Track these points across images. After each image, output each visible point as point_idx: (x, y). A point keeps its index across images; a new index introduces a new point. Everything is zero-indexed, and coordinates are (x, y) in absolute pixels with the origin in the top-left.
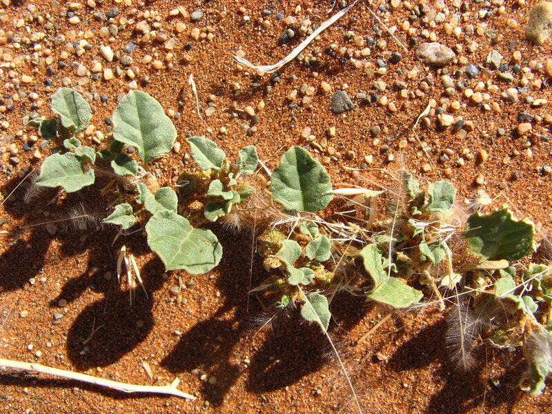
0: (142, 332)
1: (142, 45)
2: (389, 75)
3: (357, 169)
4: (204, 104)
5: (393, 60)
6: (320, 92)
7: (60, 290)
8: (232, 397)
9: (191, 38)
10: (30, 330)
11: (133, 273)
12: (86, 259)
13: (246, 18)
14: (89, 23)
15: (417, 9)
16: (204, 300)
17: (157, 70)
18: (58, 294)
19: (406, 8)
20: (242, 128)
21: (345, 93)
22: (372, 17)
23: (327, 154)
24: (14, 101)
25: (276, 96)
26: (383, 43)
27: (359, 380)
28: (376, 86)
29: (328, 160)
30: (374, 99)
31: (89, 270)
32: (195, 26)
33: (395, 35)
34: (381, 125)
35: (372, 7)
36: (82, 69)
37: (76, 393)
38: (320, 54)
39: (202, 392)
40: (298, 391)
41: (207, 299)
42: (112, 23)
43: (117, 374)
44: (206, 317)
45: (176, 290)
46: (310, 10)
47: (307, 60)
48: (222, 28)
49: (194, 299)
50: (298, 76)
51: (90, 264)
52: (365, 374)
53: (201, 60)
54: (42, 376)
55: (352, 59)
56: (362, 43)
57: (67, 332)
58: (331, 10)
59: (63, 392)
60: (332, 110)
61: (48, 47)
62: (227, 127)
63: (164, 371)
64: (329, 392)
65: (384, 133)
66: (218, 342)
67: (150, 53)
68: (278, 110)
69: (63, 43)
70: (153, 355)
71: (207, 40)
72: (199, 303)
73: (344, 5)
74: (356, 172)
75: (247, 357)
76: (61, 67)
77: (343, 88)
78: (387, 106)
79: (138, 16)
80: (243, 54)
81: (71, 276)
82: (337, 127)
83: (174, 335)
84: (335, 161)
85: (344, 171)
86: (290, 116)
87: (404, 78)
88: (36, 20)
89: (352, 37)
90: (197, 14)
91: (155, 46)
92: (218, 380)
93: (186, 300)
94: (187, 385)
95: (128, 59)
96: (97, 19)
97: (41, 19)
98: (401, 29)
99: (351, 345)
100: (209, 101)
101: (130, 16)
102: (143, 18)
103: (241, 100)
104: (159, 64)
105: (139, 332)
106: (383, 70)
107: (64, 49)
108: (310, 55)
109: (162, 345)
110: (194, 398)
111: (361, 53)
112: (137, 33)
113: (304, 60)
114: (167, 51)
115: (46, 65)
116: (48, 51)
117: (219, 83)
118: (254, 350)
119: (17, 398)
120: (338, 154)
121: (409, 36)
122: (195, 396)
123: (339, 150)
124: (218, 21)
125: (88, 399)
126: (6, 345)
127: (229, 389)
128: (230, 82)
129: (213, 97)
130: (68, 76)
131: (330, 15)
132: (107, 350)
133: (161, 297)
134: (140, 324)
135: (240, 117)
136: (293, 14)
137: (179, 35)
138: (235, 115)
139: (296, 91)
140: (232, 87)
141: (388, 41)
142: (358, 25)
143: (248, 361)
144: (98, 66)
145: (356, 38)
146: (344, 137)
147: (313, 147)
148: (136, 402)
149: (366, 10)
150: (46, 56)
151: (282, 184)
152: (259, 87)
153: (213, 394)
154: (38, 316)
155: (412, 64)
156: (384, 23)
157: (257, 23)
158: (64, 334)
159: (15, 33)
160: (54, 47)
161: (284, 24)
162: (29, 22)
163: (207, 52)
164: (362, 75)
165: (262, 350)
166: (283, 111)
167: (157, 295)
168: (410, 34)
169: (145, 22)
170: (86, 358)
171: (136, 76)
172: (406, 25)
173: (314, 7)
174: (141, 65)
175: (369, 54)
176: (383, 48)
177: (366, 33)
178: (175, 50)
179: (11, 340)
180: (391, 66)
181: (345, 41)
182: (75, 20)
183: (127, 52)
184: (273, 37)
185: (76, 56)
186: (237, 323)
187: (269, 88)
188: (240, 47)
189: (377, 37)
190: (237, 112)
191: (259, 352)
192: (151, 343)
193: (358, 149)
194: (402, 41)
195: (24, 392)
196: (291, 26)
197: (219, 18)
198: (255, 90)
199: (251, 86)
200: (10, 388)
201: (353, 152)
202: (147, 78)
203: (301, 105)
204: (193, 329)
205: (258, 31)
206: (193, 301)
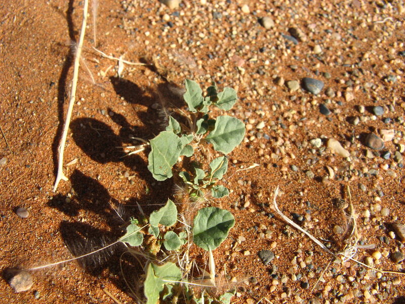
0: (98, 157)
1: (270, 142)
2: (292, 284)
3: (226, 273)
4: (244, 179)
5: (303, 285)
6: (269, 243)
7: (118, 113)
8: (57, 213)
9: (281, 167)
10: (93, 98)
11: (134, 150)
12: (139, 125)
13: (301, 193)
14: (274, 116)
15: (341, 294)
16: (122, 191)
17: (257, 152)
18: (116, 112)
19: (338, 286)
20: (235, 202)
21: (273, 257)
22: (326, 265)
23: (231, 253)
24: (223, 84)
25: (260, 218)
26: (312, 275)
27: (74, 297)
28: (283, 276)
29: (228, 253)
30: (274, 276)
31: (132, 126)
32: (288, 168)
33: (319, 282)
34: (258, 284)
35: (332, 264)
36: (249, 114)
37: (56, 123)
38: (293, 238)
39: (59, 195)
40: (63, 255)
41: (122, 193)
42: (277, 126)
43: (69, 145)
44: (111, 193)
45: (127, 174)
46: (318, 227)
47: (287, 231)
48: (292, 182)
49: (122, 186)
50: (275, 228)
51: (136, 127)
52: (79, 300)
53: (270, 174)
54: (65, 106)
55: (296, 257)
56: (308, 262)
57: (93, 117)
58: (322, 239)
59: (56, 117)
60: (260, 252)
61: (256, 97)
62: (234, 193)
63: (72, 172)
64: (64, 276)
65: (253, 288)
66: (94, 201)
67: (266, 147)
68: (251, 220)
69: (260, 104)
70: (82, 164)
71: (282, 176)
72: (120, 189)
73: (327, 246)
74: (224, 273)
75: (86, 220)
76: (247, 104)
77: (276, 256)
78: (272, 285)
79: (285, 139)
80: (280, 196)
81: (128, 118)
82: (250, 256)
83: (97, 176)
84: (228, 258)
85: (222, 265)
86: (250, 228)
87: (294, 294)
88: (269, 90)
89: (309, 254)
90: (295, 168)
91: (271, 148)
92: (69, 204)
93: (120, 181)
94: (63, 186)
95: (260, 136)
96: (277, 119)
97: (270, 92)
98: (325, 286)
99: (101, 286)
100: (247, 181)
101: (284, 135)
102: (285, 141)
103: (252, 199)
104: (261, 152)
105: (97, 155)
106: (295, 278)
107: (257, 104)
108: (291, 232)
109: (90, 169)
110: (54, 191)
111: (301, 261)
112: (276, 139)
113: (286, 229)
114: (270, 155)
115: (246, 97)
116: (254, 97)
117: (259, 185)
118: (91, 224)
119: (50, 95)
120: (233, 260)
121: (322, 291)
122: (56, 191)
123: (236, 260)
124: (295, 180)
125: (52, 129)
126: (83, 88)
127: (62, 211)
128: (261, 191)
129: (250, 183)
130: (243, 108)
131: (319, 239)
132: (84, 138)
133: (121, 166)
134: (103, 155)
135: (241, 200)
136: (312, 219)
137: (281, 160)
138: (242, 196)
139: (266, 228)
140: (258, 192)
141: (314, 279)
142: (318, 258)
143: (83, 220)
144: (253, 121)
145: (310, 257)
146: (244, 261)
147: (234, 244)
148: (50, 158)
149: (329, 261)
150: (251, 96)
151: (209, 215)
152: (262, 207)
153: (57, 202)
154: (102, 102)
155: (304, 297)
156: (324, 274)
157: (300, 200)
158: (92, 116)
159: (259, 82)
160: (256, 100)
161: (304, 214)
162: (267, 88)
163: (275, 177)
164: (287, 266)
165: (92, 228)
166: (251, 224)
167: (121, 164)
168: (324, 291)
169: (283, 142)
170: (78, 127)
171: (252, 141)
172: (328, 288)
173: (320, 230)
174: (258, 143)
175: (302, 267)
176: (309, 276)
177: (315, 263)
178: (271, 160)
179: (86, 90)
180: (299, 284)
181: (305, 251)
182: (274, 108)
183: (264, 135)
184: (295, 209)
185: (254, 111)
186: (109, 211)
187: (264, 213)
188: (284, 193)
189: (315, 271)
190: (244, 198)
191: (90, 226)
192: (90, 163)
193: (239, 271)
194: (317, 288)
195: (54, 97)
196: (304, 219)
197: (296, 180)
198: (260, 205)
199: (262, 203)
200: (56, 91)
201: (236, 268)
202: (252, 147)
203: (258, 233)
204: (102, 186)
205: (296, 201)
206: (121, 185)
